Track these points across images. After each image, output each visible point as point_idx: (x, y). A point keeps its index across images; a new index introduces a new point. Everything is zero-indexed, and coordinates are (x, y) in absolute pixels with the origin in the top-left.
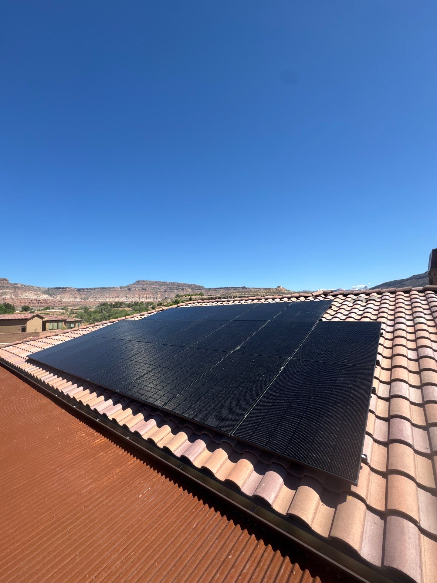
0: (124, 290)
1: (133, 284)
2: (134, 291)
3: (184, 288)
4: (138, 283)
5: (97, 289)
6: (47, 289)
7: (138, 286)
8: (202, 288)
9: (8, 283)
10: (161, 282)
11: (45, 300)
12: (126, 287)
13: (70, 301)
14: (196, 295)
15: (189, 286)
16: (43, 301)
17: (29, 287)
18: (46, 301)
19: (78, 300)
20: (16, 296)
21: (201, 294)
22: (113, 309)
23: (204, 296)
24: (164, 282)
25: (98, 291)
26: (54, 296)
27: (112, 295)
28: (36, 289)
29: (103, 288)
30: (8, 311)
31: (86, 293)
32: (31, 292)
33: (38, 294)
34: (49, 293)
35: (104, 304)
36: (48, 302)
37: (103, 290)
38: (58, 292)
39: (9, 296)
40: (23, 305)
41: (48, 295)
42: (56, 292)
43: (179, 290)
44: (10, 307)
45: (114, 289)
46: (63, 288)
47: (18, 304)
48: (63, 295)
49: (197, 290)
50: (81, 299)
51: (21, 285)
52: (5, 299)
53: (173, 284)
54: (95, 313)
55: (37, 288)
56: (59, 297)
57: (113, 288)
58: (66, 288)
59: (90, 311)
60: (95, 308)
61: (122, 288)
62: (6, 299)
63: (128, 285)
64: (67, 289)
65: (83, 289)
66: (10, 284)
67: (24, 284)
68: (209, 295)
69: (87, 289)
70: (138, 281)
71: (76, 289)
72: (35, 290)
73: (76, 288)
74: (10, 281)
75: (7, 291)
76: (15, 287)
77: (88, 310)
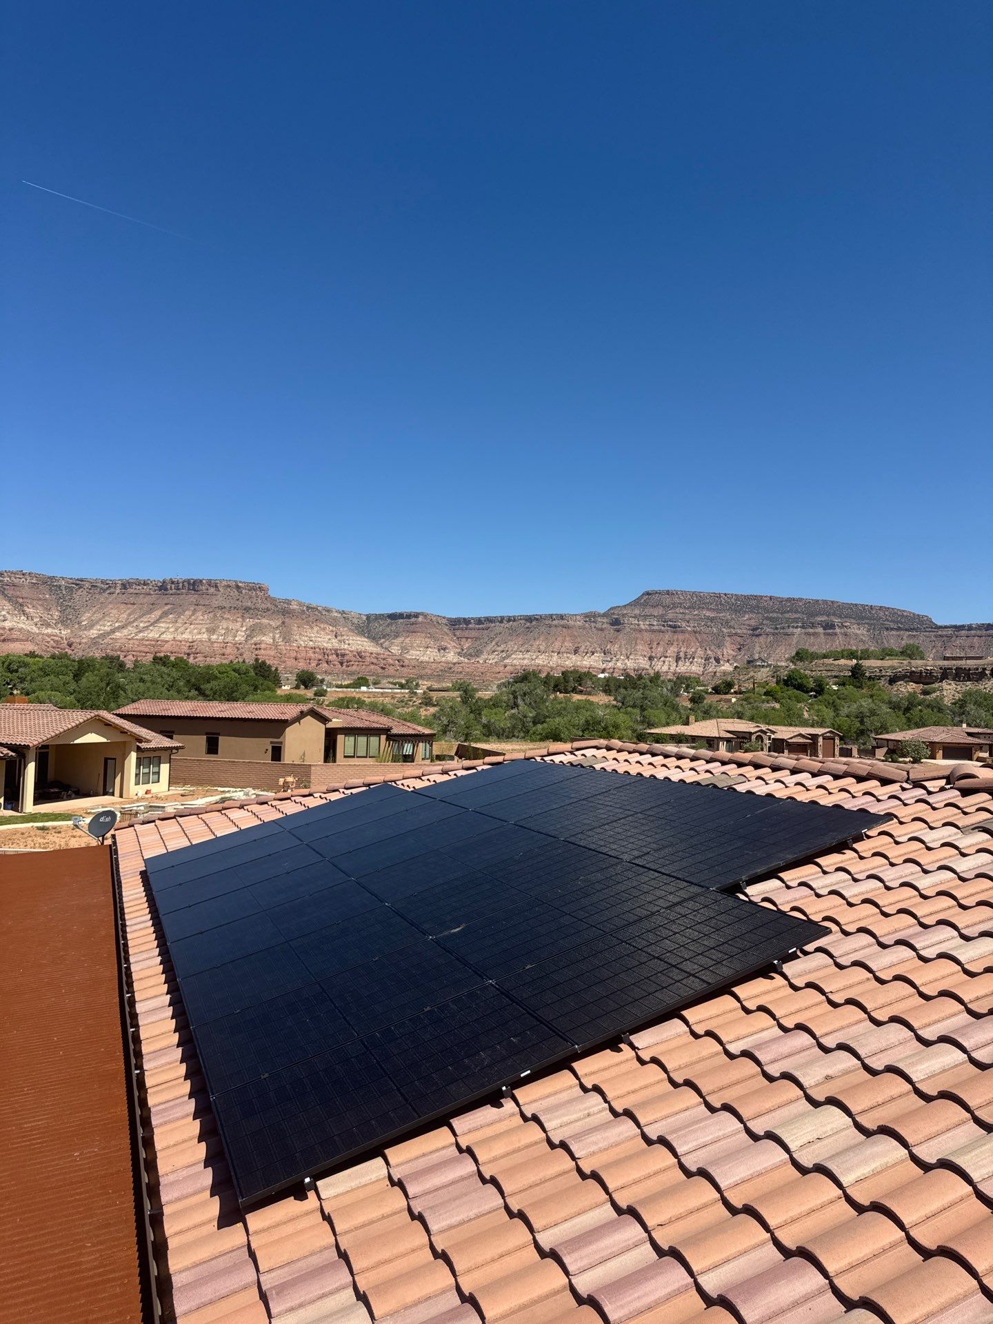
0: (599, 625)
1: (630, 604)
2: (635, 630)
3: (837, 621)
4: (648, 599)
5: (509, 620)
6: (365, 618)
7: (648, 611)
8: (921, 623)
9: (268, 598)
10: (738, 597)
11: (359, 653)
12: (605, 615)
13: (427, 659)
14: (886, 654)
15: (861, 614)
16: (355, 656)
17: (320, 612)
18: (361, 657)
19: (451, 656)
20: (287, 638)
21: (909, 653)
22: (552, 696)
23: (922, 658)
24: (748, 598)
25: (511, 628)
26: (384, 642)
27: (557, 644)
28: (335, 619)
29: (529, 619)
30: (262, 684)
31: (474, 634)
32: (322, 626)
33: (342, 636)
34: (369, 632)
35: (525, 677)
36: (368, 659)
37: (528, 624)
38: (393, 628)
39: (267, 639)
40: (302, 665)
41: (368, 637)
42: (388, 629)
43: (811, 631)
44: (266, 674)
45: (562, 622)
46: (409, 616)
47: (290, 663)
48: (407, 640)
49: (894, 633)
50: (459, 654)
51: (300, 604)
52: (258, 646)
53: (789, 605)
54: (495, 705)
55: (340, 615)
56: (397, 646)
57: (562, 617)
58: (416, 616)
59: (480, 699)
60: (495, 688)
61: (590, 617)
62: (263, 646)
63: (612, 609)
64: (420, 619)
65: (466, 621)
66: (273, 601)
67: (307, 602)
68: (946, 658)
69: (479, 621)
70: (648, 594)
71: (444, 621)
72: (334, 622)
73: (444, 618)
74: (272, 593)
75: (265, 621)
76: (284, 611)
77: (472, 697)
